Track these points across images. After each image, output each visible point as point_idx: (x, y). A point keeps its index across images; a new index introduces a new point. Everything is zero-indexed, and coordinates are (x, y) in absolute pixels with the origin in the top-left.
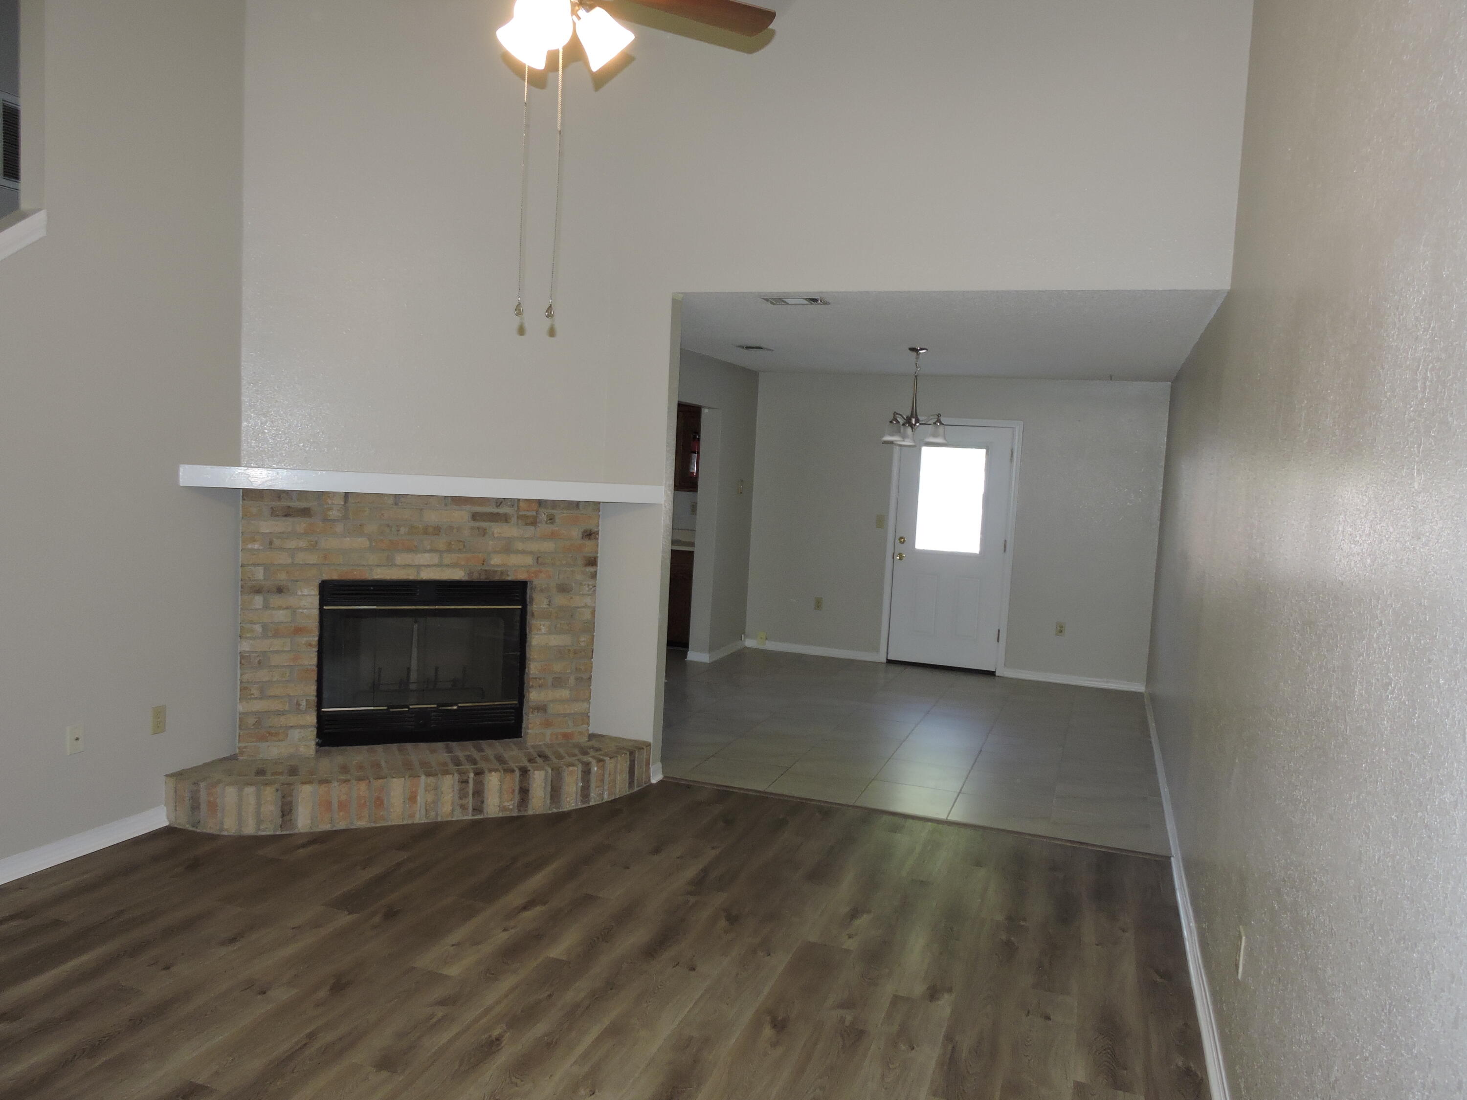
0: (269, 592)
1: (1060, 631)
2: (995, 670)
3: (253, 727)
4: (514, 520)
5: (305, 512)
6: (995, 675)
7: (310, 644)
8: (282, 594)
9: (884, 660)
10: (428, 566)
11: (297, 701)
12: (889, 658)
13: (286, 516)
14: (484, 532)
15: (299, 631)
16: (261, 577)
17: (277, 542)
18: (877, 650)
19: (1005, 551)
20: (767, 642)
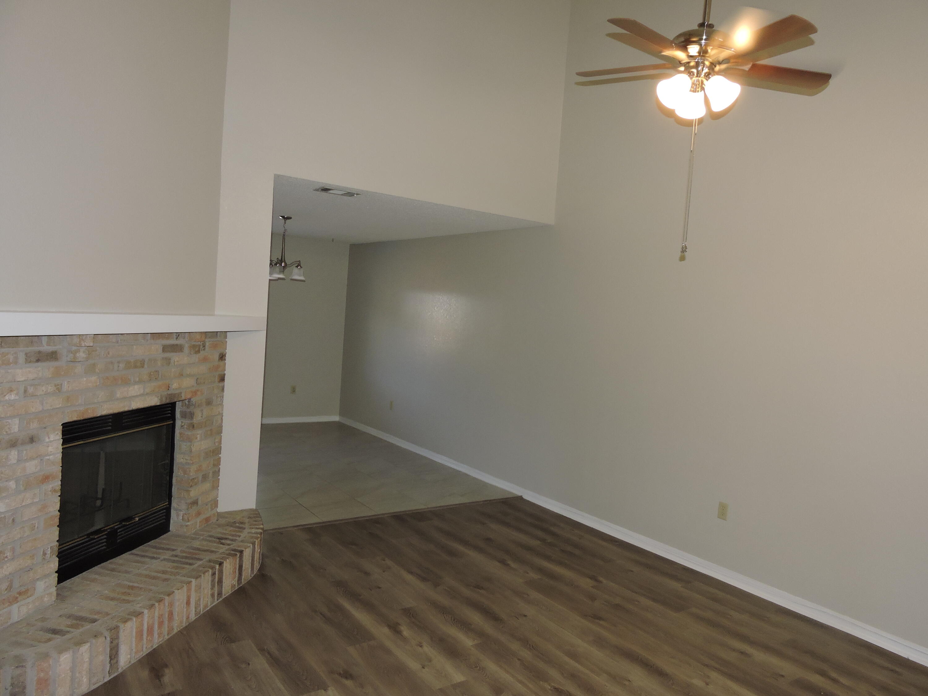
0: (23, 444)
1: (294, 390)
3: (6, 592)
4: (186, 350)
5: (53, 356)
7: (55, 490)
8: (34, 443)
10: (137, 396)
11: (44, 551)
13: (38, 361)
14: (168, 361)
15: (46, 478)
16: (16, 430)
17: (31, 390)
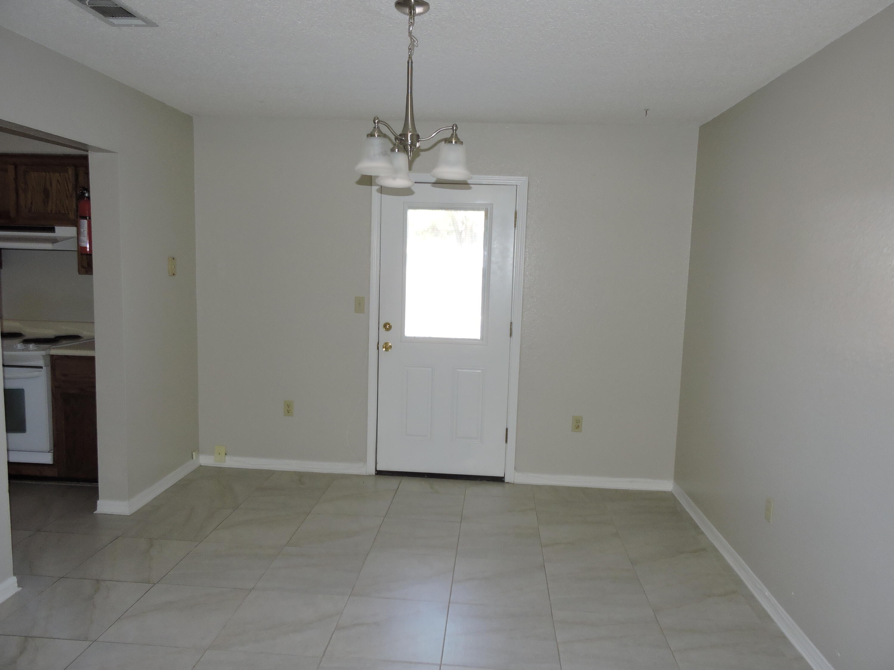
1: (577, 425)
2: (503, 476)
6: (503, 481)
9: (373, 472)
12: (378, 469)
18: (363, 459)
19: (511, 335)
20: (227, 458)
